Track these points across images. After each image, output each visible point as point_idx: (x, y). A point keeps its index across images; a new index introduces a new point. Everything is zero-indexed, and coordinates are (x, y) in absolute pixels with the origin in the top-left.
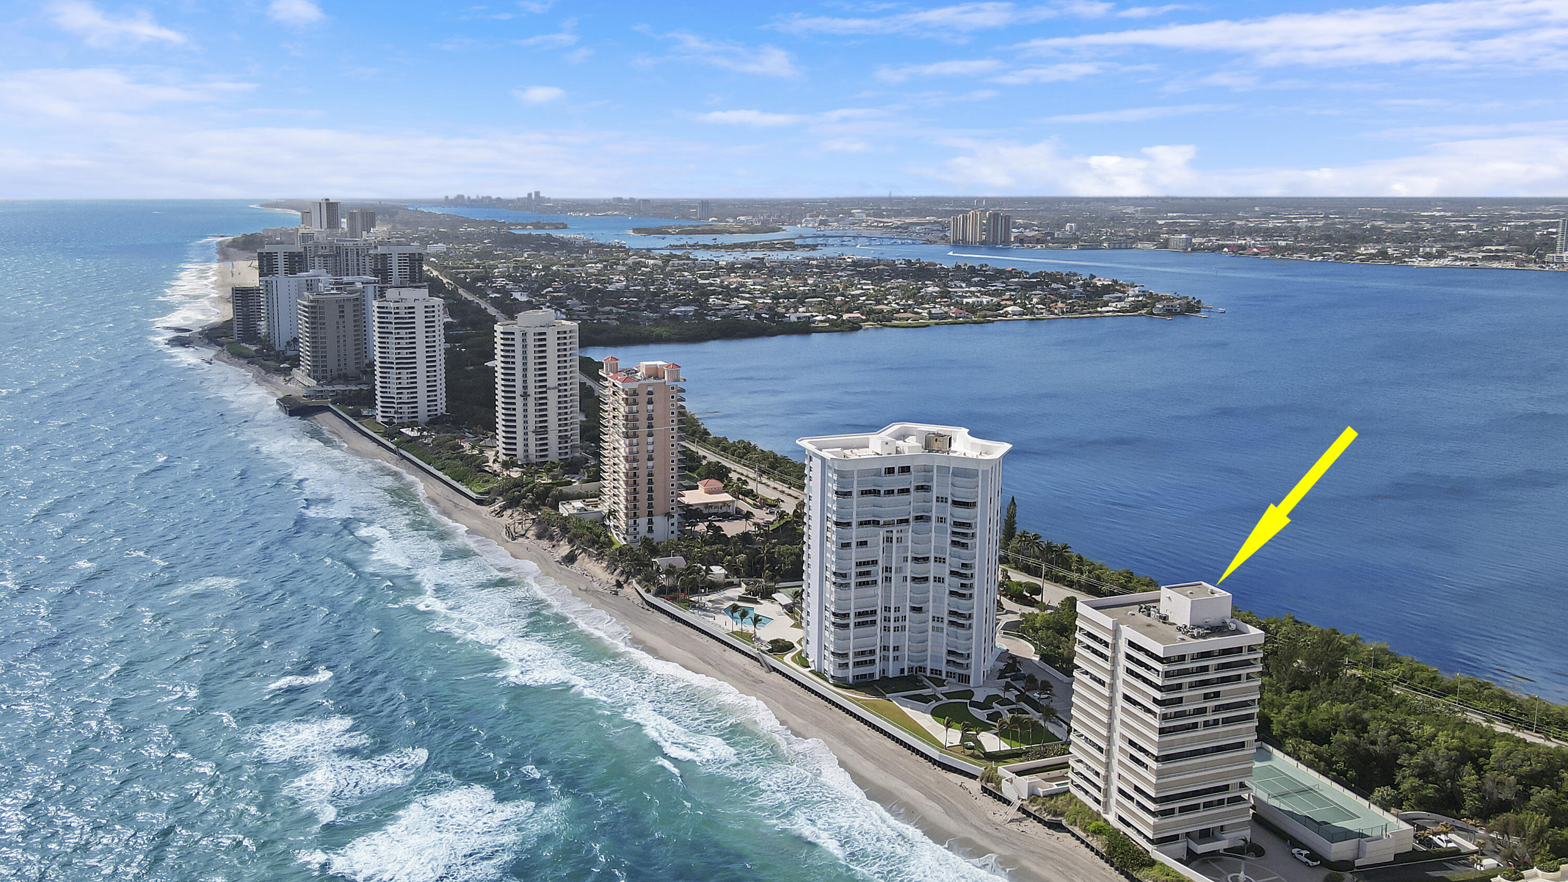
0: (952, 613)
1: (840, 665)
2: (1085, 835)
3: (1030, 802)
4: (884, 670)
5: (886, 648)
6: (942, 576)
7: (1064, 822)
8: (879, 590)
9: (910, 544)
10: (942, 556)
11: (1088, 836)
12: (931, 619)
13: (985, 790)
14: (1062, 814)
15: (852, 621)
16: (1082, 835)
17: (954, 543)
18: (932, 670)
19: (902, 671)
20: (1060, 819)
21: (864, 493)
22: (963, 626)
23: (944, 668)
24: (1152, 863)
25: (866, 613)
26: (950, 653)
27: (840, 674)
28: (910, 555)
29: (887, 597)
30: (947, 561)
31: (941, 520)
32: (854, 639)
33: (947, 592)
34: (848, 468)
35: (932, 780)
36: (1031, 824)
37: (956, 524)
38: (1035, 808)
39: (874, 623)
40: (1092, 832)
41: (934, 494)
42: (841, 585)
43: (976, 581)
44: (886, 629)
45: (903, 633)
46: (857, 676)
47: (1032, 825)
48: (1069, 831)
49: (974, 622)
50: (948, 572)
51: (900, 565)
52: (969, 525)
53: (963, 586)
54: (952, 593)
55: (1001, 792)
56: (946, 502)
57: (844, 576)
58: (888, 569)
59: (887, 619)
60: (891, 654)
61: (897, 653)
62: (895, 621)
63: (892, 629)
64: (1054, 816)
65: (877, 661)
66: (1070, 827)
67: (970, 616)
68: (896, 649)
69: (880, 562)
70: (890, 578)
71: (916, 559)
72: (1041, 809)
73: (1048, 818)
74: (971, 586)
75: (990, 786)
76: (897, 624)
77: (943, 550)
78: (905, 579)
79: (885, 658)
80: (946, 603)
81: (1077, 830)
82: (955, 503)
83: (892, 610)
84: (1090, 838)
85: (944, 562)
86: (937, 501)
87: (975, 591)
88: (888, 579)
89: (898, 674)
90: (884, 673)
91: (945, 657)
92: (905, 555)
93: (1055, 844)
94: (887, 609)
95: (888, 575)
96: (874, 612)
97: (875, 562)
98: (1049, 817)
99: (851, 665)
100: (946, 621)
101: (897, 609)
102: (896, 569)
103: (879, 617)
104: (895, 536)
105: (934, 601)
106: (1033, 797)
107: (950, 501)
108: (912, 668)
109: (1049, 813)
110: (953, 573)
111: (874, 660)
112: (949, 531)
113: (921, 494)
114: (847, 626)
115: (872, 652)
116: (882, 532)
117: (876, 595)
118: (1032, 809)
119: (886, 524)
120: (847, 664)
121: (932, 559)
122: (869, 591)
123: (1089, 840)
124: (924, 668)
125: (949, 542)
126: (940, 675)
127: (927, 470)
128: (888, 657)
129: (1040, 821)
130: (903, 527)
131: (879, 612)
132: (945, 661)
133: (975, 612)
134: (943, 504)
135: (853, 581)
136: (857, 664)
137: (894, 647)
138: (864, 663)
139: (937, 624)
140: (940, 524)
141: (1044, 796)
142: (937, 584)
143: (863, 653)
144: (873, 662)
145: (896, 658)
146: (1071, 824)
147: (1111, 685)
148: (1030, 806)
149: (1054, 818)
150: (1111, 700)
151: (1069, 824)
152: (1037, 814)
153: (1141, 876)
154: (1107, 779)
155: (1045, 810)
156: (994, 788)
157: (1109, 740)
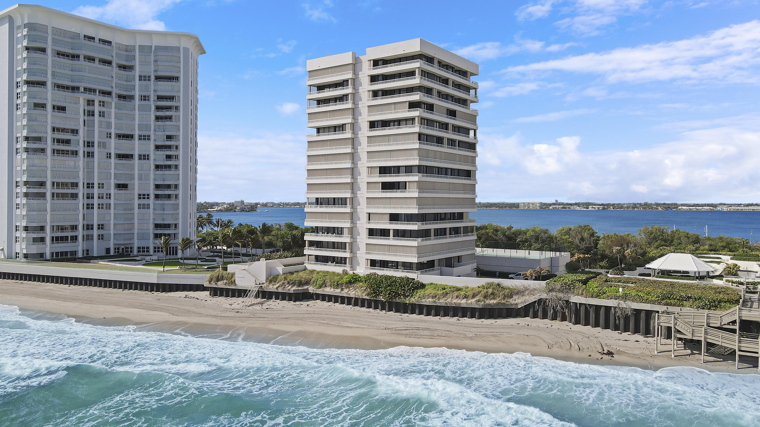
0: (157, 187)
1: (35, 240)
2: (339, 290)
3: (271, 281)
4: (88, 250)
5: (89, 227)
6: (146, 153)
7: (311, 289)
8: (81, 161)
9: (113, 120)
10: (146, 133)
11: (342, 290)
12: (136, 197)
13: (216, 292)
14: (307, 283)
15: (49, 190)
16: (337, 292)
17: (158, 118)
18: (139, 248)
19: (108, 250)
20: (306, 287)
21: (59, 54)
22: (169, 196)
23: (151, 243)
24: (423, 286)
25: (65, 185)
26: (157, 226)
27: (35, 249)
28: (113, 131)
29: (89, 171)
30: (152, 138)
31: (145, 98)
32: (52, 210)
33: (153, 167)
34: (41, 19)
35: (151, 299)
36: (274, 304)
37: (160, 98)
38: (277, 286)
39: (75, 196)
40: (347, 283)
41: (137, 72)
42: (36, 150)
43: (181, 153)
44: (90, 207)
45: (107, 211)
46: (57, 253)
47: (276, 303)
48: (317, 297)
49: (180, 192)
50: (152, 147)
51: (104, 140)
52: (171, 98)
53: (169, 157)
54: (157, 167)
55: (235, 285)
56: (149, 80)
57: (38, 139)
58: (90, 144)
59: (90, 196)
60: (95, 232)
61: (101, 232)
62: (99, 198)
63: (96, 206)
64: (299, 286)
65: (80, 238)
66: (320, 291)
67: (176, 186)
68: (101, 227)
69: (81, 132)
70: (93, 153)
71: (119, 136)
72: (283, 283)
73: (292, 289)
74: (177, 157)
75: (221, 284)
76: (101, 201)
77: (148, 127)
78: (109, 156)
79: (89, 238)
80: (152, 177)
81: (328, 290)
82: (158, 78)
83: (96, 186)
84: (346, 290)
85: (149, 139)
86: (140, 80)
87: (181, 163)
88: (90, 155)
89: (104, 254)
90: (88, 254)
91: (151, 230)
92: (108, 131)
93: (308, 309)
94: (90, 186)
95: (90, 149)
96: (75, 185)
97: (75, 132)
98: (294, 288)
99: (48, 240)
100: (152, 197)
101: (101, 186)
102: (99, 143)
103: (81, 191)
104: (97, 108)
105: (140, 179)
106: (272, 278)
107: (153, 78)
108: (118, 249)
109: (294, 284)
110: (158, 147)
111: (76, 236)
112: (153, 108)
113: (122, 72)
114: (43, 195)
115: (74, 228)
116: (82, 98)
117: (76, 167)
118: (272, 288)
119: (87, 90)
120: (42, 240)
121: (136, 137)
122: (69, 161)
123: (345, 293)
124: (131, 248)
125: (153, 118)
126: (148, 251)
127: (129, 49)
128: (92, 236)
129: (284, 296)
130: (106, 99)
131: (81, 185)
132: (152, 236)
133: (181, 183)
134: (146, 83)
135: (49, 146)
136: (56, 239)
137: (99, 225)
138: (64, 239)
139: (143, 201)
140: (143, 102)
141: (284, 274)
142: (142, 161)
143: (63, 229)
144: (74, 239)
145: (101, 237)
146: (320, 287)
147: (353, 125)
148: (271, 286)
149: (300, 288)
150: (353, 141)
151: (317, 288)
152: (280, 290)
153: (416, 298)
154: (352, 231)
155: (288, 283)
156: (225, 284)
157: (353, 186)
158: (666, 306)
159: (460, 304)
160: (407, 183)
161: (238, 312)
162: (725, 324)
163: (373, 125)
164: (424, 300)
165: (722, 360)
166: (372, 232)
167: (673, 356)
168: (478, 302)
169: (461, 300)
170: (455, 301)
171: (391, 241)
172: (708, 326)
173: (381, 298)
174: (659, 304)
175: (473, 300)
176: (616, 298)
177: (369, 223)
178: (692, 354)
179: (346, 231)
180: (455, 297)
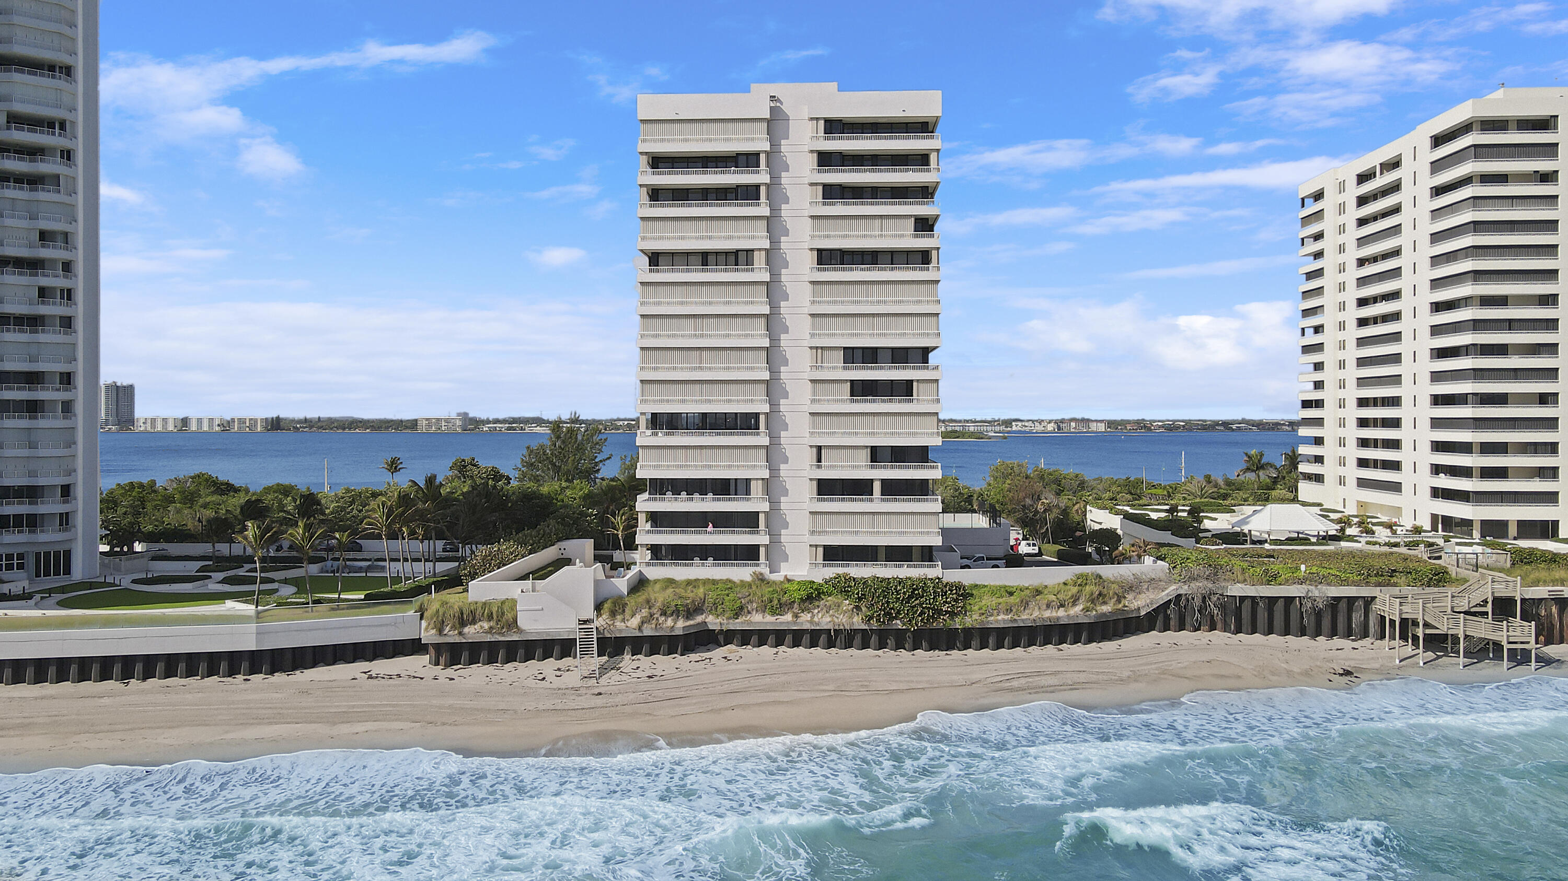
2: (788, 617)
7: (713, 622)
11: (796, 616)
13: (451, 655)
14: (700, 608)
16: (786, 620)
20: (699, 619)
38: (635, 622)
53: (42, 293)
55: (520, 631)
64: (688, 618)
66: (738, 624)
72: (648, 615)
74: (67, 294)
75: (472, 636)
81: (759, 620)
84: (805, 617)
87: (80, 311)
98: (681, 624)
109: (676, 613)
118: (629, 625)
123: (805, 621)
129: (652, 645)
133: (80, 367)
146: (737, 615)
147: (770, 254)
148: (619, 624)
149: (691, 622)
150: (773, 290)
151: (728, 618)
152: (648, 631)
153: (975, 617)
154: (771, 486)
155: (664, 613)
156: (490, 633)
157: (772, 388)
158: (1379, 588)
159: (1058, 618)
160: (915, 384)
161: (600, 694)
162: (1475, 606)
163: (826, 257)
164: (992, 618)
165: (1476, 661)
166: (826, 488)
167: (1421, 664)
168: (1087, 611)
169: (1057, 612)
170: (1047, 614)
171: (877, 503)
172: (1454, 612)
173: (898, 624)
174: (1368, 584)
175: (1078, 608)
176: (1301, 582)
177: (819, 467)
178: (1439, 657)
179: (756, 488)
180: (1045, 606)
